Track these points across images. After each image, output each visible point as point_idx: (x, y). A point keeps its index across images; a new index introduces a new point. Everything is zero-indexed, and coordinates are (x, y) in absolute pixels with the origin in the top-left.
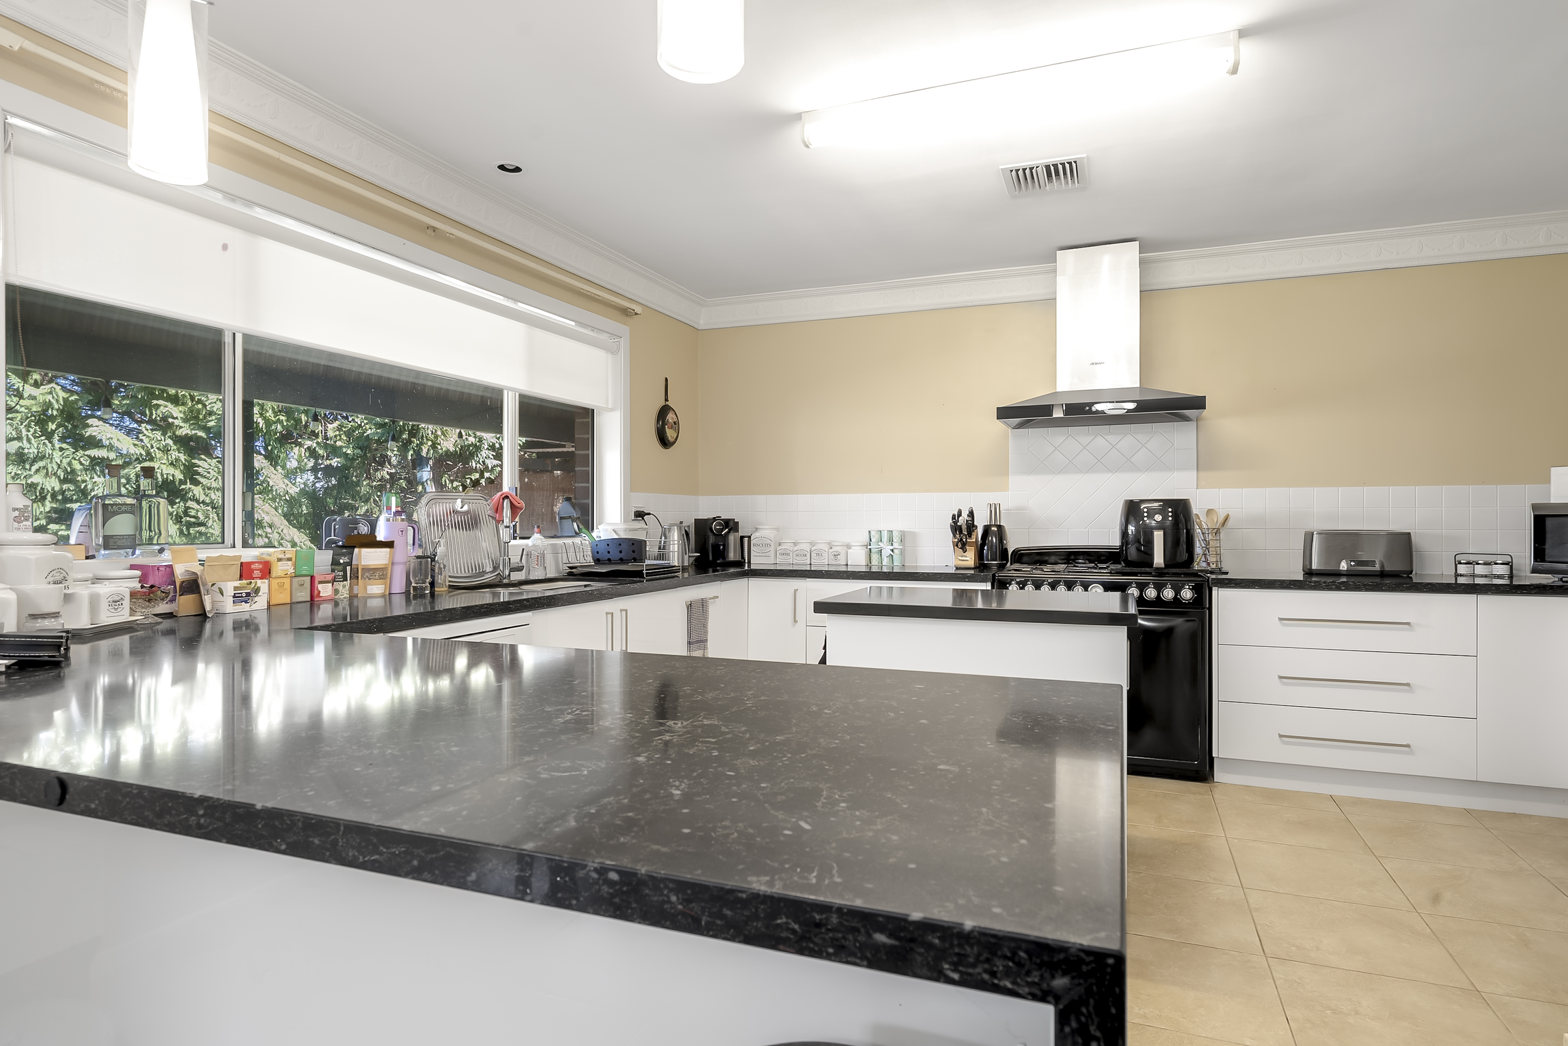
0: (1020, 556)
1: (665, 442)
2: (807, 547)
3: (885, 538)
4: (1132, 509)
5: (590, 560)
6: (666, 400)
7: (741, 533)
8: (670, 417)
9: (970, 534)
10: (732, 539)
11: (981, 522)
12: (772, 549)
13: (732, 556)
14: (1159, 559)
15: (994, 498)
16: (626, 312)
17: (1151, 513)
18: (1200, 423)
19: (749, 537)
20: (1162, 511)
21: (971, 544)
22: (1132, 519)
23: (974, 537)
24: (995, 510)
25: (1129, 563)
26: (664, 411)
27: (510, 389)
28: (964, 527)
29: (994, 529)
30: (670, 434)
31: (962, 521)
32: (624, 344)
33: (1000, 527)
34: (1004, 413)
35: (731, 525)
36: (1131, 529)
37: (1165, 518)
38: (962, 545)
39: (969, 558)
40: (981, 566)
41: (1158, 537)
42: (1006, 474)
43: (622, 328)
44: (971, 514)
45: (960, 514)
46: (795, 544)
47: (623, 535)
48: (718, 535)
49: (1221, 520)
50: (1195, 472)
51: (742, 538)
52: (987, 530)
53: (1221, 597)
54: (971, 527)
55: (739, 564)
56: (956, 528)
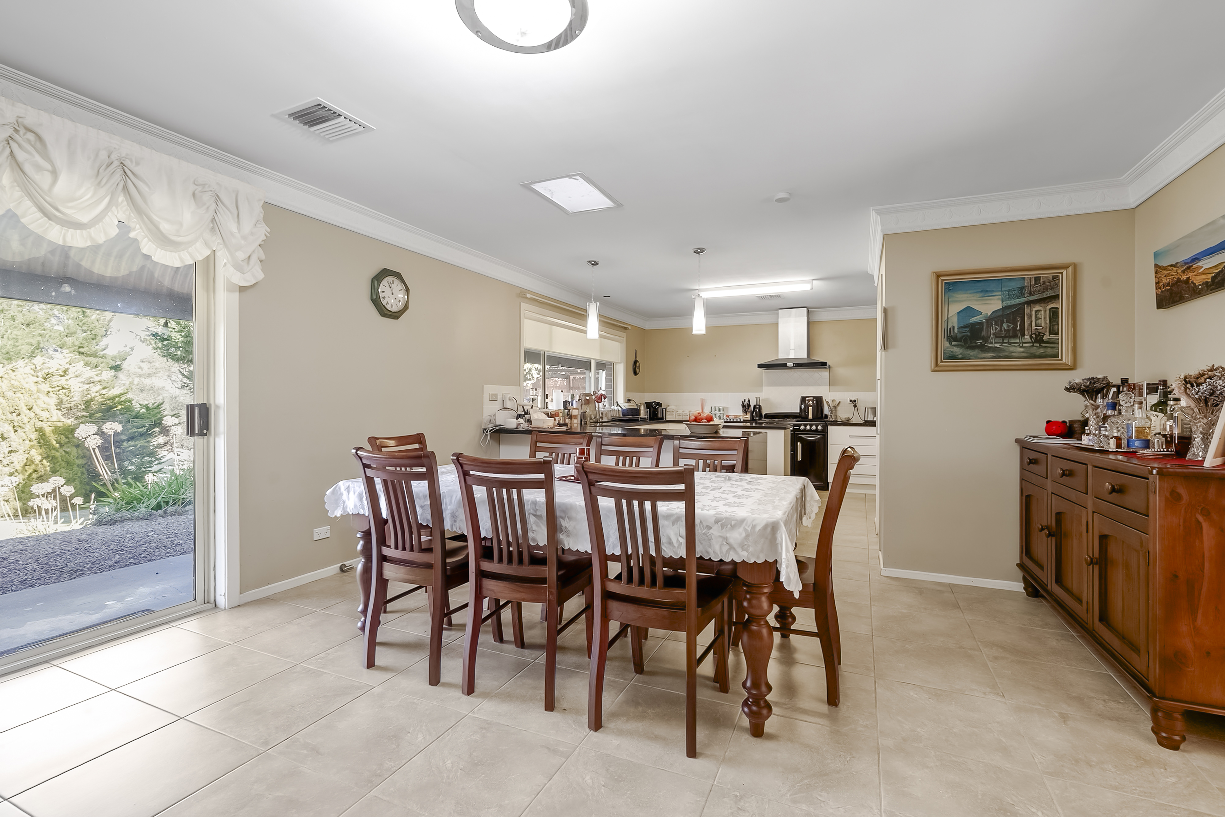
0: (768, 416)
1: (635, 373)
2: (688, 413)
3: (717, 409)
4: (803, 399)
5: (621, 416)
6: (636, 358)
7: (663, 408)
8: (638, 364)
9: (748, 408)
10: (660, 409)
11: (752, 404)
12: (675, 413)
13: (660, 416)
14: (810, 416)
15: (757, 395)
16: (625, 328)
17: (809, 401)
18: (831, 369)
19: (666, 409)
20: (813, 401)
21: (749, 412)
22: (803, 403)
23: (750, 409)
24: (758, 399)
25: (803, 418)
26: (636, 362)
27: (593, 359)
28: (746, 405)
29: (757, 406)
30: (637, 370)
31: (746, 403)
32: (625, 339)
33: (760, 406)
34: (760, 366)
35: (659, 404)
36: (803, 406)
37: (813, 402)
38: (745, 412)
39: (748, 417)
40: (753, 420)
41: (810, 408)
42: (762, 386)
43: (624, 335)
44: (749, 401)
45: (745, 401)
46: (683, 411)
47: (627, 408)
48: (655, 408)
49: (837, 403)
50: (828, 387)
51: (663, 409)
52: (755, 406)
53: (832, 429)
54: (749, 406)
55: (662, 418)
56: (743, 406)
